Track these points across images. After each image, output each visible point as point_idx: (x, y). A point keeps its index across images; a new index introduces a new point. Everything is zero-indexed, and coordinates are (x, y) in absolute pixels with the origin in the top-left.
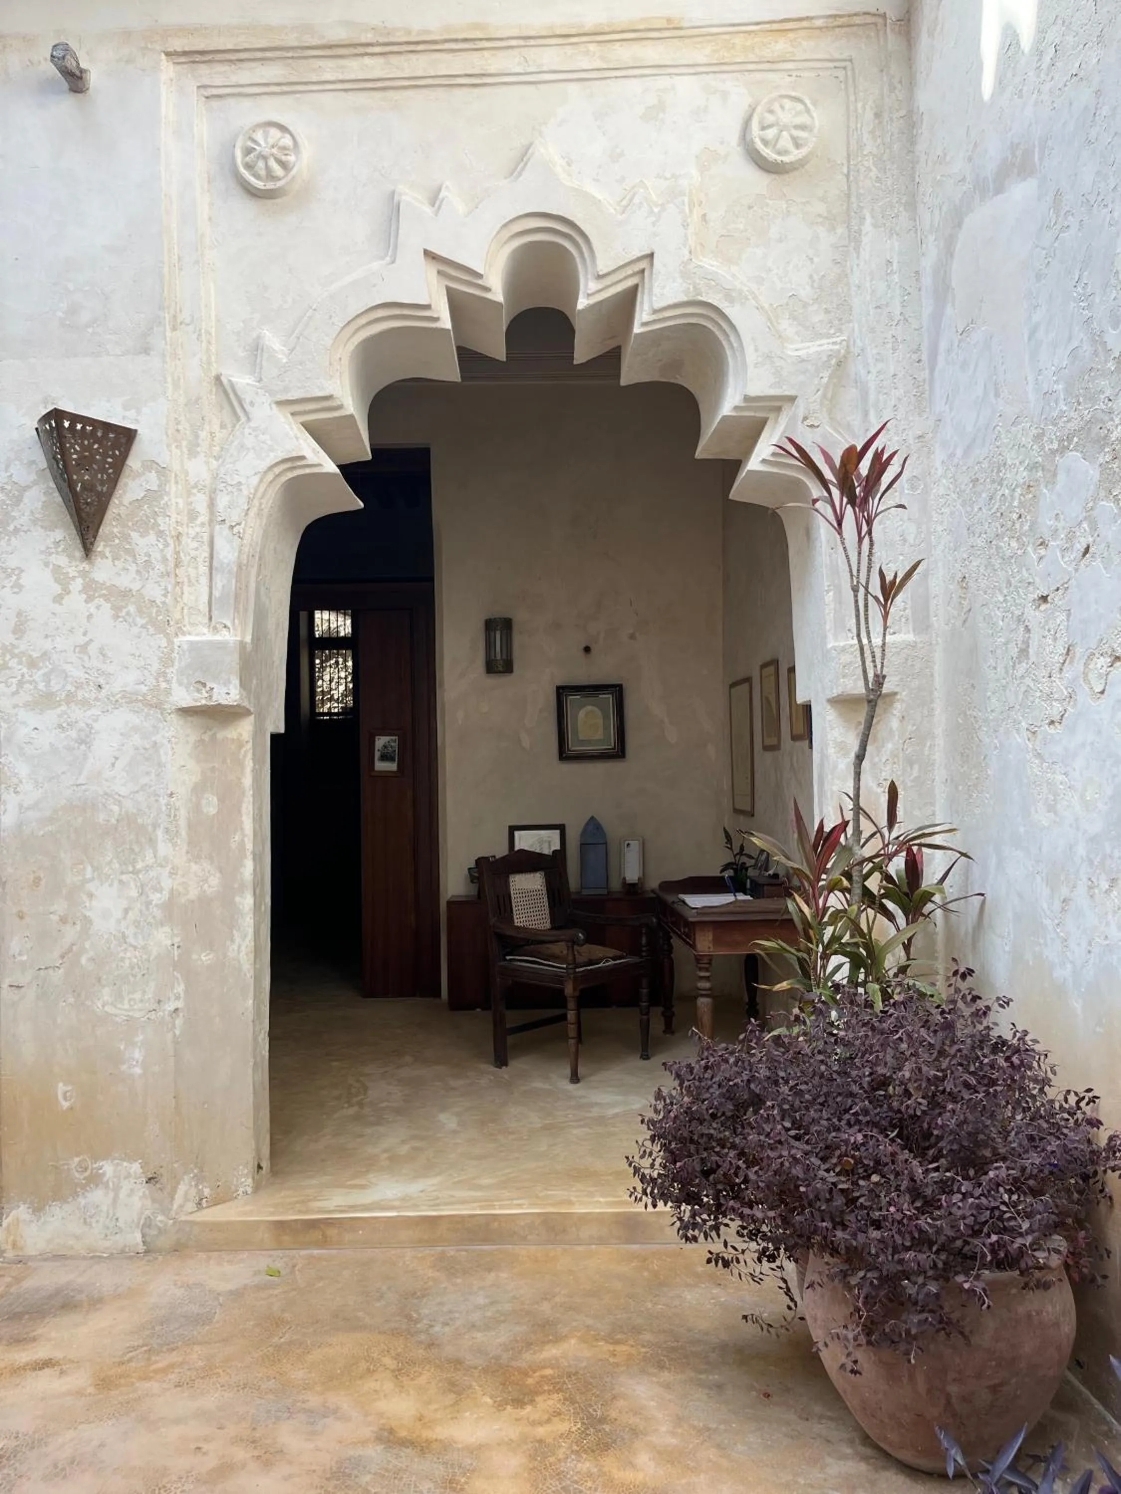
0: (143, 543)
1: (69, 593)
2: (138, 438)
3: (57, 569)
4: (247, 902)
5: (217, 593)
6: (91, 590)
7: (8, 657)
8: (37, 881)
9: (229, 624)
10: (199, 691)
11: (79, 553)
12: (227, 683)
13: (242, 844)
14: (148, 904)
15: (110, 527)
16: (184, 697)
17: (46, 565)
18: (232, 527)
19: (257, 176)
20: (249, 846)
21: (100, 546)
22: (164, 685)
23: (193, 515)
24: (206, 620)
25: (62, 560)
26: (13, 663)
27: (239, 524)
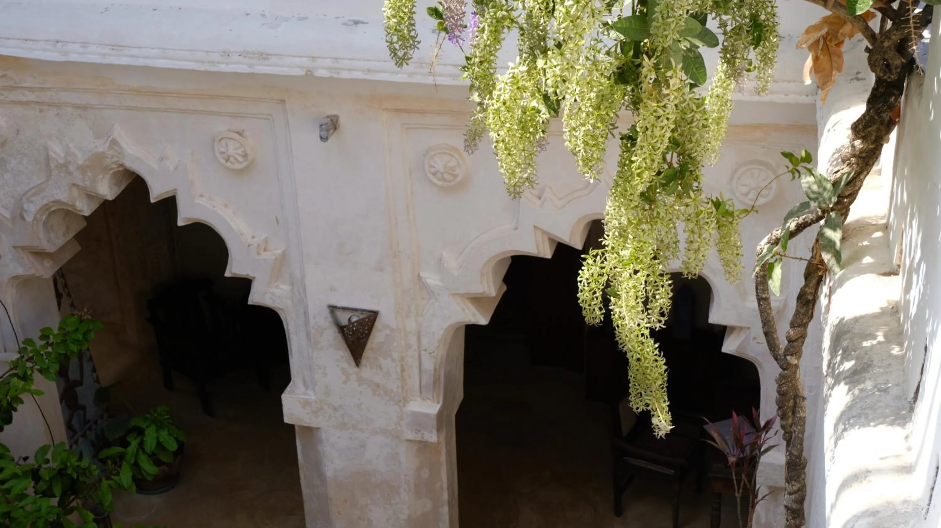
0: (386, 363)
1: (350, 380)
2: (379, 316)
3: (343, 369)
4: (445, 509)
5: (423, 383)
6: (361, 381)
7: (323, 404)
8: (346, 501)
9: (430, 398)
10: (417, 433)
11: (353, 363)
12: (431, 432)
13: (442, 487)
14: (398, 519)
15: (368, 353)
16: (410, 435)
17: (338, 366)
18: (430, 353)
19: (438, 179)
20: (445, 486)
21: (364, 361)
22: (399, 428)
23: (409, 346)
24: (419, 394)
25: (346, 366)
26: (325, 407)
27: (434, 352)
